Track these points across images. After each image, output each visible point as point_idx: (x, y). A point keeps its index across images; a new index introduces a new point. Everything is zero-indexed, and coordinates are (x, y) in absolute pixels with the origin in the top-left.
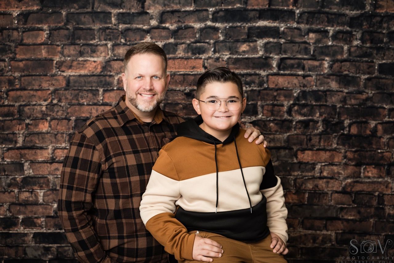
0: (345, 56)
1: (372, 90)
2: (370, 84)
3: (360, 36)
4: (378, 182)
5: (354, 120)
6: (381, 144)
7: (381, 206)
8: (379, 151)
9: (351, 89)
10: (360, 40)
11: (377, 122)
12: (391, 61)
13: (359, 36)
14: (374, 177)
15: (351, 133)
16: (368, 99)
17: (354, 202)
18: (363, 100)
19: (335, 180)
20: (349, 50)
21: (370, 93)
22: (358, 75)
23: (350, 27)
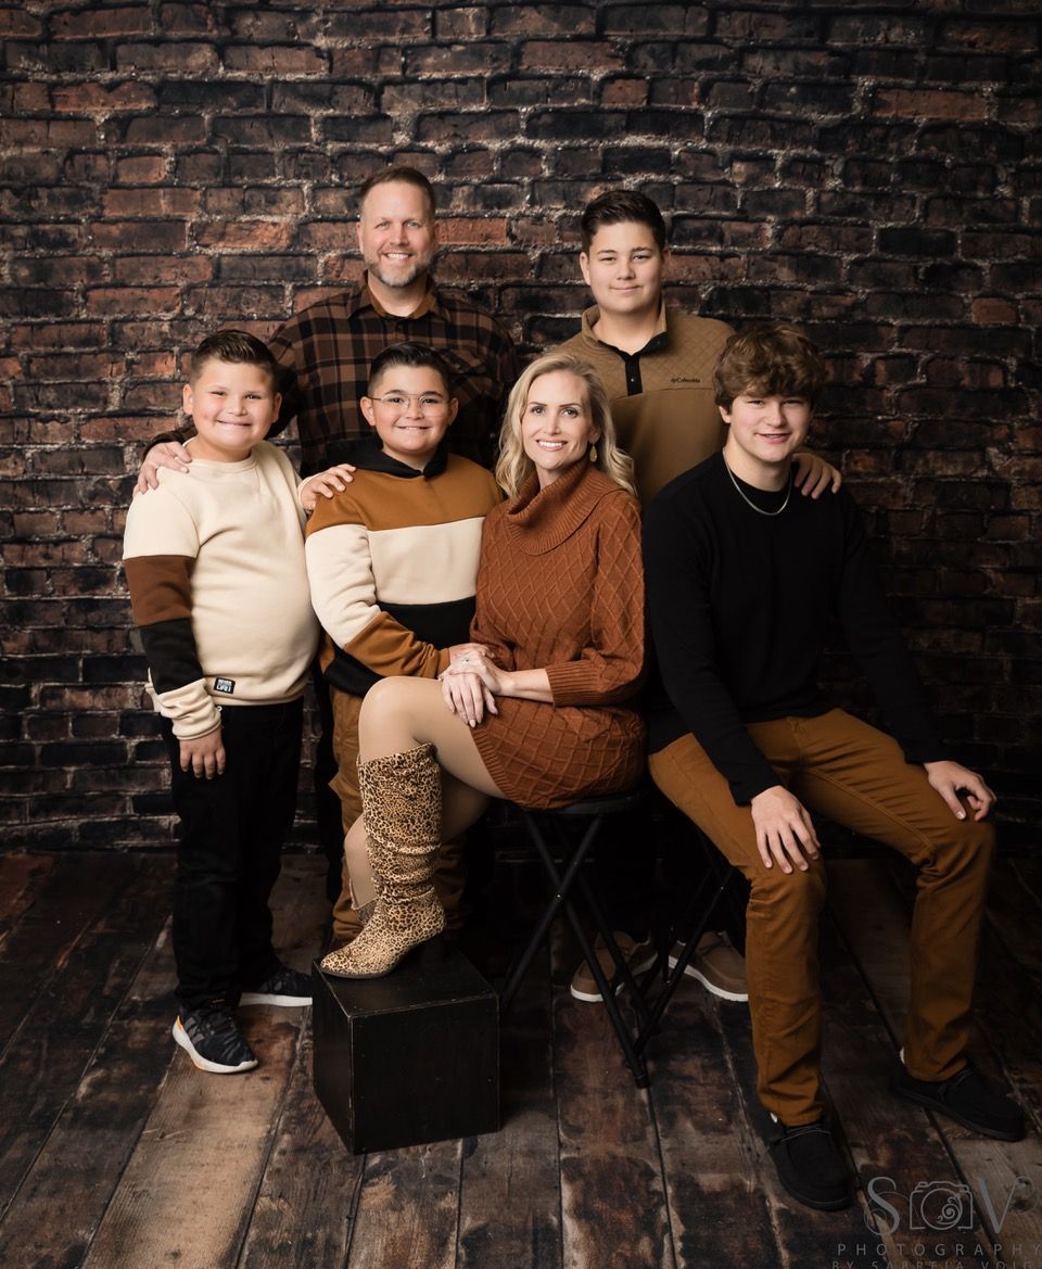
0: (809, 212)
1: (865, 286)
2: (860, 273)
3: (840, 169)
6: (884, 402)
7: (883, 536)
8: (880, 418)
9: (822, 284)
10: (840, 176)
11: (876, 355)
12: (904, 223)
13: (838, 168)
16: (856, 305)
18: (847, 308)
20: (817, 199)
21: (862, 292)
22: (835, 254)
23: (819, 149)
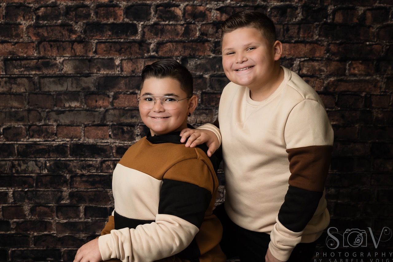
4: (365, 81)
5: (339, 6)
6: (370, 34)
7: (368, 109)
8: (368, 43)
11: (366, 8)
14: (361, 75)
15: (335, 22)
17: (337, 104)
19: (315, 79)
